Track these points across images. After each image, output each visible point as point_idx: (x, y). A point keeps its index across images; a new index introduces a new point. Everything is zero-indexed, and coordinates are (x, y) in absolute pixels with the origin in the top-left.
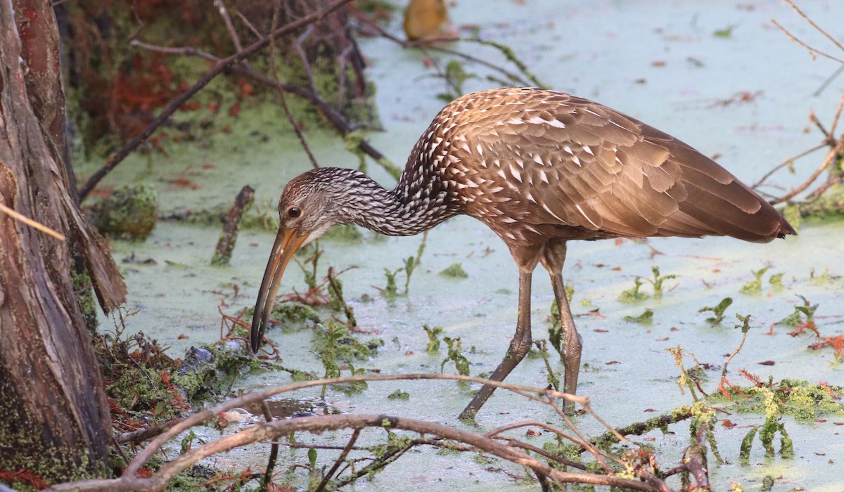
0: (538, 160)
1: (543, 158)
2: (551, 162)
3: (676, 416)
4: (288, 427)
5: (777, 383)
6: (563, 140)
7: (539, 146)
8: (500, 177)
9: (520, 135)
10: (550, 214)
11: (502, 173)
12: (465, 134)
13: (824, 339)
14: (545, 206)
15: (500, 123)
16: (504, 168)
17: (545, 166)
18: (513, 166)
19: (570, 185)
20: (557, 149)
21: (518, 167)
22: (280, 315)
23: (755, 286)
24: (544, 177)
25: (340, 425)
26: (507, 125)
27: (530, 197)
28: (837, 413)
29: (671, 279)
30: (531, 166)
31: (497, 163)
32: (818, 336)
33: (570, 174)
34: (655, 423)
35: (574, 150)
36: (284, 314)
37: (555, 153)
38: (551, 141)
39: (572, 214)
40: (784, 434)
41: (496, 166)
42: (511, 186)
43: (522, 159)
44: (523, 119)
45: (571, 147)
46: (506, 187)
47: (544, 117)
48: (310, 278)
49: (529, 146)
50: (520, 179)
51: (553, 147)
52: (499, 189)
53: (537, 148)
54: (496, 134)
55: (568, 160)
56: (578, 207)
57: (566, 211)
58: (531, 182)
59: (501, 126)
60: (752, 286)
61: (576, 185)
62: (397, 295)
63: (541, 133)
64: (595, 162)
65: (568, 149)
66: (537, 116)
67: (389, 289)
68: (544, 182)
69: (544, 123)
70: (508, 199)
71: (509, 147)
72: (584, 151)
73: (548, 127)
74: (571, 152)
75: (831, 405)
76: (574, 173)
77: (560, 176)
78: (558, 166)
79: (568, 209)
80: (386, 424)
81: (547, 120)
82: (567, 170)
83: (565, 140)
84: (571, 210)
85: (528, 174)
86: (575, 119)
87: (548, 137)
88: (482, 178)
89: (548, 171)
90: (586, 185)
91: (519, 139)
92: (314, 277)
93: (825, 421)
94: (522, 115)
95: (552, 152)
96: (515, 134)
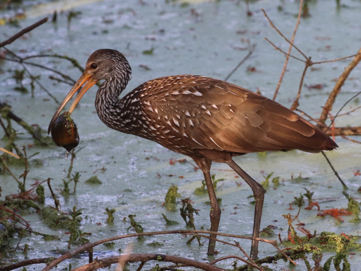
0: (188, 114)
1: (190, 113)
2: (195, 115)
3: (293, 252)
4: (110, 261)
5: (319, 234)
6: (201, 102)
7: (188, 106)
8: (168, 125)
9: (177, 101)
10: (197, 143)
11: (169, 123)
12: (150, 101)
13: (323, 211)
14: (193, 139)
15: (167, 94)
16: (170, 120)
17: (191, 117)
18: (175, 119)
19: (205, 126)
20: (198, 107)
21: (177, 119)
22: (15, 206)
23: (266, 184)
24: (191, 123)
25: (136, 260)
26: (171, 95)
27: (185, 135)
28: (358, 249)
29: (221, 181)
30: (184, 117)
31: (166, 117)
32: (319, 209)
33: (205, 120)
34: (280, 256)
35: (207, 107)
36: (18, 205)
37: (197, 109)
38: (194, 103)
39: (208, 142)
40: (345, 260)
41: (165, 119)
42: (174, 129)
43: (179, 114)
44: (180, 92)
45: (205, 106)
46: (172, 130)
47: (191, 90)
48: (21, 186)
49: (182, 106)
50: (178, 125)
51: (196, 106)
52: (168, 131)
53: (187, 107)
54: (165, 100)
55: (204, 112)
56: (211, 138)
57: (205, 141)
58: (185, 126)
59: (167, 96)
60: (264, 184)
61: (209, 126)
62: (70, 194)
63: (189, 100)
64: (219, 113)
65: (204, 107)
66: (187, 90)
67: (65, 190)
68: (191, 126)
69: (191, 94)
70: (174, 137)
71: (172, 108)
72: (213, 107)
73: (193, 96)
74: (205, 108)
75: (355, 245)
76: (207, 119)
77: (200, 122)
78: (198, 117)
79: (206, 140)
80: (159, 259)
81: (193, 92)
82: (203, 119)
83: (202, 102)
84: (207, 140)
85: (183, 122)
86: (208, 90)
87: (193, 101)
88: (158, 125)
89: (193, 119)
90: (214, 126)
91: (177, 103)
92: (24, 186)
93: (355, 254)
94: (179, 90)
95: (195, 109)
96: (175, 100)
